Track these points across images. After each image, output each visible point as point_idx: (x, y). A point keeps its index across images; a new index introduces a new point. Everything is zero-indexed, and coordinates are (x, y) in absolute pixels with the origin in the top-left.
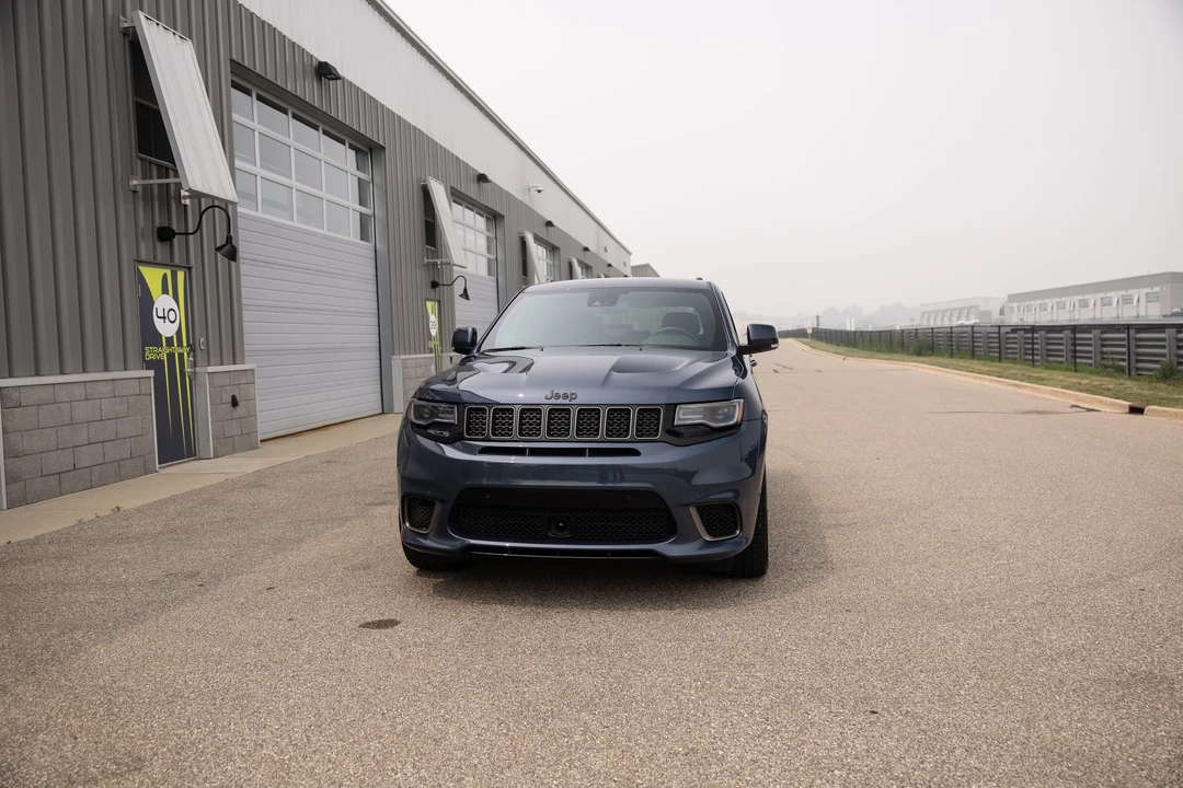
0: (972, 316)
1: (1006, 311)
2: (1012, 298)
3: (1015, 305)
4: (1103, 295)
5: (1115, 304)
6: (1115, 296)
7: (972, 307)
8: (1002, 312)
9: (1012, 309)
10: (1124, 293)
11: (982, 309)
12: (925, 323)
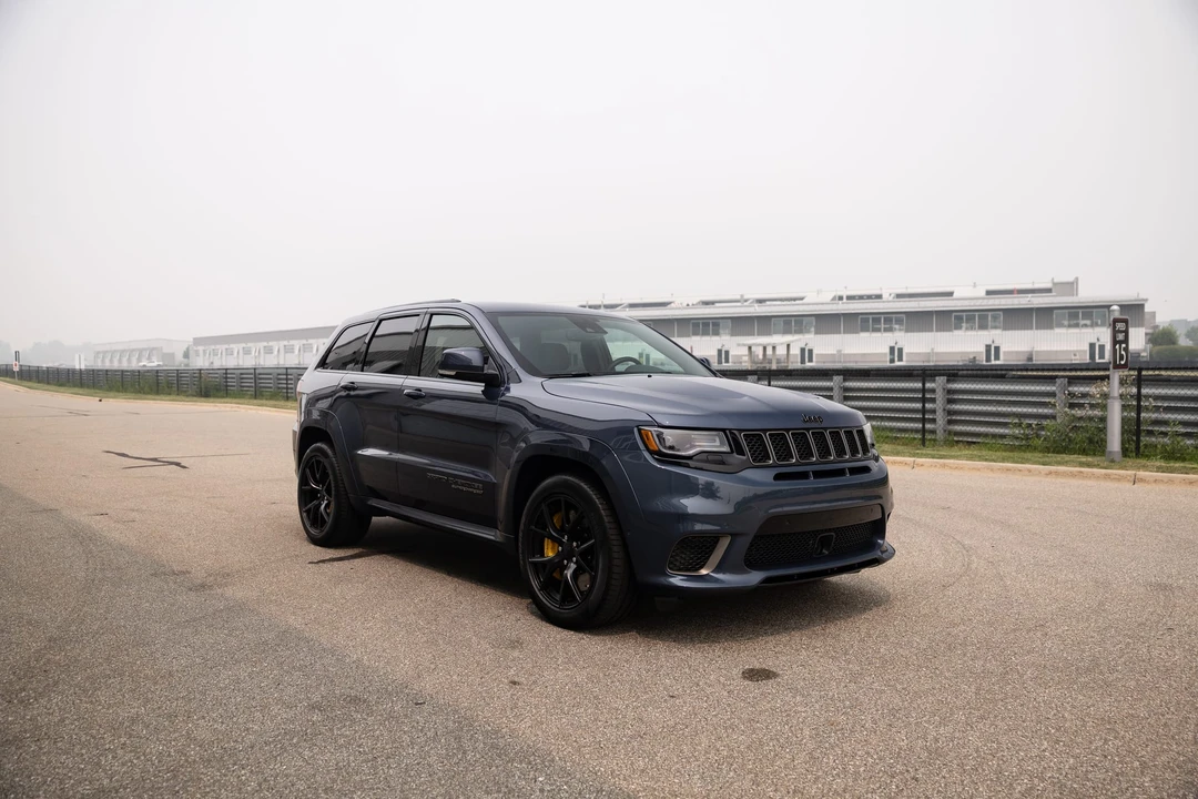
0: (154, 359)
1: (191, 353)
2: (198, 341)
3: (201, 348)
4: (286, 343)
5: (297, 352)
6: (297, 344)
7: (154, 349)
8: (186, 355)
9: (197, 352)
10: (304, 342)
11: (165, 351)
12: (100, 364)
